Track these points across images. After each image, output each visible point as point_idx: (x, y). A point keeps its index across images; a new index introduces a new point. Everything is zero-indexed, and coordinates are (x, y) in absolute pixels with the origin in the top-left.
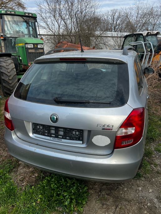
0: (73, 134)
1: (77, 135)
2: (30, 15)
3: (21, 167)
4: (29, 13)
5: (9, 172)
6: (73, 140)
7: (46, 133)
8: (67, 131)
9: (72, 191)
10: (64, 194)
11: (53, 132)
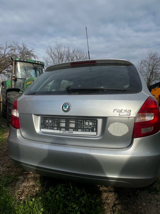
0: (86, 125)
1: (90, 126)
2: (39, 63)
3: (20, 182)
4: (38, 62)
5: (6, 186)
6: (86, 131)
7: (56, 127)
8: (79, 123)
9: (83, 202)
10: (73, 205)
11: (63, 125)
